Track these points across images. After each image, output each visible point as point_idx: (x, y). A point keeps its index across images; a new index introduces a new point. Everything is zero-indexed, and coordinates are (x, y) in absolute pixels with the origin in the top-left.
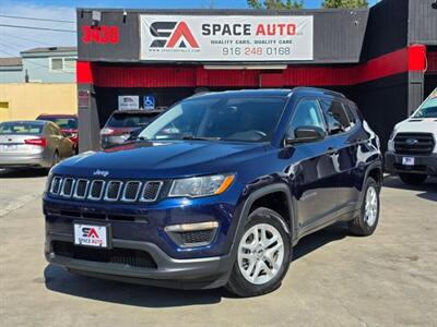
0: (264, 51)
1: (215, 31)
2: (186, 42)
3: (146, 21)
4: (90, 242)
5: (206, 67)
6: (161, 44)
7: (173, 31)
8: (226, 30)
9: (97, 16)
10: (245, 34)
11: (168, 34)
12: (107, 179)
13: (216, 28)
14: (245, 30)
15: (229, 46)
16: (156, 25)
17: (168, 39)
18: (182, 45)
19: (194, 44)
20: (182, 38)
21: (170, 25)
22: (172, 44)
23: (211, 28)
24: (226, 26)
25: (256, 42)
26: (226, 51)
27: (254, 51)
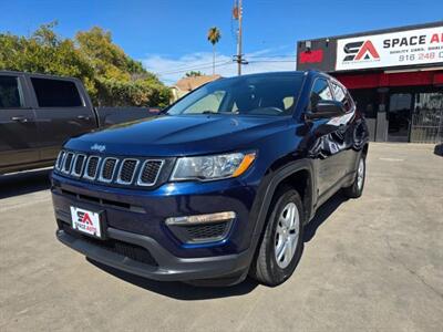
0: (437, 55)
1: (394, 43)
2: (370, 55)
3: (341, 44)
4: (85, 228)
5: (387, 72)
6: (351, 58)
7: (360, 48)
8: (404, 42)
9: (308, 45)
10: (420, 43)
11: (356, 51)
12: (103, 154)
13: (395, 42)
14: (421, 40)
15: (405, 54)
16: (348, 46)
17: (356, 54)
18: (367, 57)
19: (376, 55)
20: (367, 52)
21: (359, 44)
22: (359, 57)
23: (391, 43)
24: (405, 39)
25: (430, 49)
26: (402, 58)
27: (427, 56)
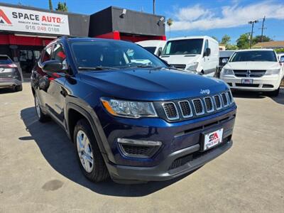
0: (47, 29)
2: (4, 21)
4: (213, 143)
5: (16, 35)
8: (26, 16)
13: (20, 15)
14: (36, 18)
15: (29, 25)
19: (9, 22)
20: (2, 18)
23: (17, 15)
25: (42, 24)
26: (27, 27)
27: (42, 29)
